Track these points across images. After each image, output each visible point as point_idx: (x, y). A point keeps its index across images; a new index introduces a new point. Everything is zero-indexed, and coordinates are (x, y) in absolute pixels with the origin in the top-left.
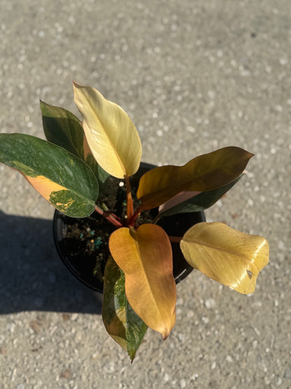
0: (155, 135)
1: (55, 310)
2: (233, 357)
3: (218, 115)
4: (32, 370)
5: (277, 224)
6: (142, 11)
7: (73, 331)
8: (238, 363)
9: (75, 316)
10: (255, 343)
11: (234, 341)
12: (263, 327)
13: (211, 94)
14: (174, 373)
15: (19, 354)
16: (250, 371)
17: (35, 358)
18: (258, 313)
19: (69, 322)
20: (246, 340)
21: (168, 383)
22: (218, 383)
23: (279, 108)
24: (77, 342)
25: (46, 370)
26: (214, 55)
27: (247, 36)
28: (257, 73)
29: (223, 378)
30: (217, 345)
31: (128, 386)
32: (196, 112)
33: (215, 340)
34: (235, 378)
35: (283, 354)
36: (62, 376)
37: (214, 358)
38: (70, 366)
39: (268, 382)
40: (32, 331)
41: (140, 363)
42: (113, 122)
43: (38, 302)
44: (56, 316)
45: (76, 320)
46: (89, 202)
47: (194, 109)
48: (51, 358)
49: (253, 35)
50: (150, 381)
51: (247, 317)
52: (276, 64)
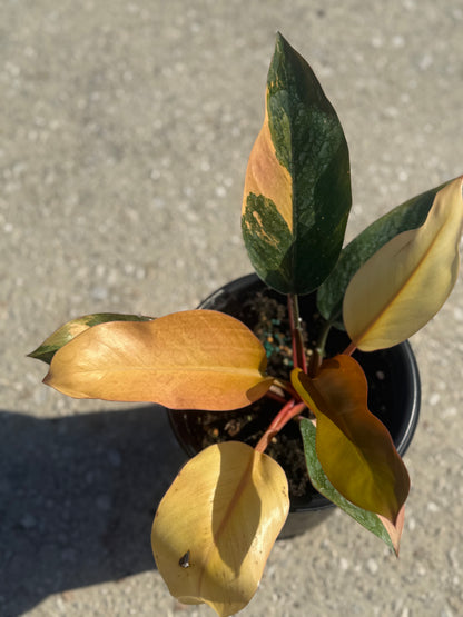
0: (213, 196)
2: (438, 503)
4: (124, 613)
8: (448, 510)
11: (431, 477)
14: (353, 554)
15: (96, 593)
17: (123, 593)
18: (455, 425)
20: (449, 471)
21: (349, 572)
22: (427, 549)
23: (392, 112)
25: (148, 607)
28: (343, 68)
29: (431, 540)
31: (287, 595)
34: (451, 535)
36: (176, 609)
37: (408, 513)
41: (296, 553)
43: (103, 503)
48: (149, 586)
49: (321, 14)
50: (319, 577)
52: (367, 48)
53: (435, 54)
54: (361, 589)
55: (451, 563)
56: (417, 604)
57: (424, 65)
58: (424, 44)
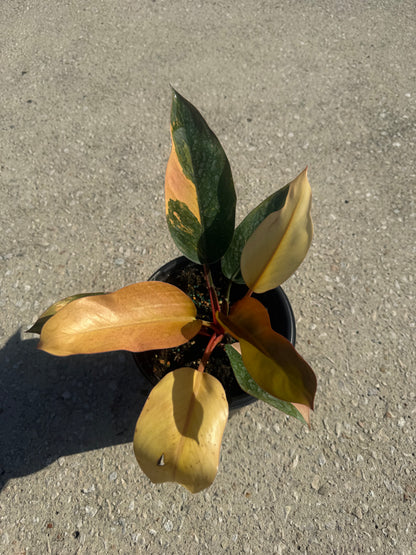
5: (318, 261)
6: (152, 118)
8: (323, 394)
10: (333, 371)
12: (335, 354)
14: (265, 420)
16: (337, 399)
18: (326, 343)
20: (323, 370)
21: (262, 432)
23: (288, 170)
27: (245, 121)
28: (261, 147)
34: (324, 408)
35: (361, 374)
39: (356, 405)
49: (249, 120)
50: (244, 435)
51: (317, 349)
52: (275, 137)
53: (311, 142)
54: (270, 443)
55: (325, 428)
56: (305, 452)
57: (305, 147)
58: (305, 137)
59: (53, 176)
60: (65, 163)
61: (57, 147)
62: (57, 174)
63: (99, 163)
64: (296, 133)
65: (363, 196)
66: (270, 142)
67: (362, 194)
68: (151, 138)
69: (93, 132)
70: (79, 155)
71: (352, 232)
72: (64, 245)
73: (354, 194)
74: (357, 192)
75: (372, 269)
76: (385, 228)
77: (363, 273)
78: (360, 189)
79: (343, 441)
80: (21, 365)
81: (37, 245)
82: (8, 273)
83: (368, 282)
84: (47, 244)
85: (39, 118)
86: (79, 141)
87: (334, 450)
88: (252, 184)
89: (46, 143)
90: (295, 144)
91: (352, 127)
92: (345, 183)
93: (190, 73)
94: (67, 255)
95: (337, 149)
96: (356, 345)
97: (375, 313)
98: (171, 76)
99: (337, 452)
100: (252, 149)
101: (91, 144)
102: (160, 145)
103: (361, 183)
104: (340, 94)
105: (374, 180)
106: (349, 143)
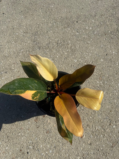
0: (56, 57)
1: (40, 115)
2: (91, 117)
3: (72, 48)
4: (38, 133)
5: (96, 76)
6: (44, 21)
7: (47, 120)
8: (93, 118)
9: (46, 115)
11: (91, 112)
13: (69, 42)
15: (34, 129)
16: (97, 119)
17: (38, 130)
19: (45, 118)
20: (94, 111)
22: (89, 125)
23: (89, 42)
24: (49, 122)
25: (42, 132)
26: (68, 30)
27: (75, 22)
29: (90, 123)
30: (87, 114)
32: (66, 48)
33: (86, 113)
34: (93, 122)
35: (105, 112)
36: (47, 133)
37: (86, 118)
38: (48, 130)
39: (102, 121)
40: (35, 122)
42: (46, 64)
43: (35, 114)
44: (41, 117)
45: (47, 117)
46: (45, 92)
47: (65, 47)
48: (42, 129)
49: (77, 22)
52: (85, 29)
53: (97, 31)
55: (93, 127)
56: (87, 134)
57: (95, 33)
58: (95, 29)
59: (14, 44)
60: (17, 39)
61: (14, 32)
62: (15, 43)
63: (28, 39)
64: (92, 27)
65: (112, 53)
66: (83, 31)
67: (112, 52)
68: (44, 29)
69: (25, 26)
70: (21, 36)
71: (107, 66)
72: (19, 69)
73: (109, 52)
74: (110, 51)
75: (112, 79)
76: (117, 65)
77: (109, 80)
78: (111, 50)
79: (97, 131)
80: (9, 107)
81: (11, 69)
82: (3, 78)
83: (110, 84)
84: (13, 69)
85: (7, 20)
86: (21, 30)
87: (95, 134)
88: (77, 48)
89: (10, 31)
90: (92, 32)
91: (111, 25)
92: (107, 48)
93: (57, 2)
94: (20, 72)
95: (106, 34)
96: (104, 104)
97: (111, 94)
98: (51, 3)
99: (96, 134)
100: (78, 34)
101: (25, 32)
102: (47, 32)
103: (112, 48)
104: (109, 11)
105: (116, 47)
106: (110, 32)
